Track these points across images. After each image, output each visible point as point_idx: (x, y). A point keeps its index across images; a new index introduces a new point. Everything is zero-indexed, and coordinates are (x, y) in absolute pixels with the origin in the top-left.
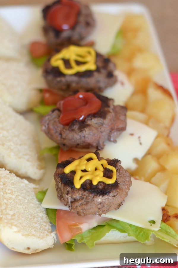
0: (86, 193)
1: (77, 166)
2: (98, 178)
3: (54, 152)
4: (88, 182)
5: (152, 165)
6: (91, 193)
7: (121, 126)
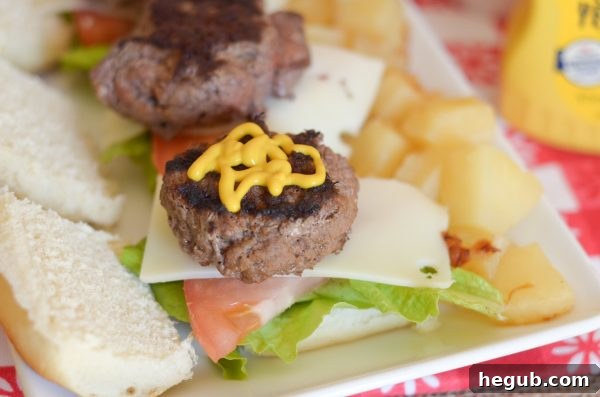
0: (258, 220)
1: (218, 158)
2: (282, 178)
3: (139, 149)
4: (257, 192)
5: (388, 142)
6: (272, 217)
7: (298, 56)
